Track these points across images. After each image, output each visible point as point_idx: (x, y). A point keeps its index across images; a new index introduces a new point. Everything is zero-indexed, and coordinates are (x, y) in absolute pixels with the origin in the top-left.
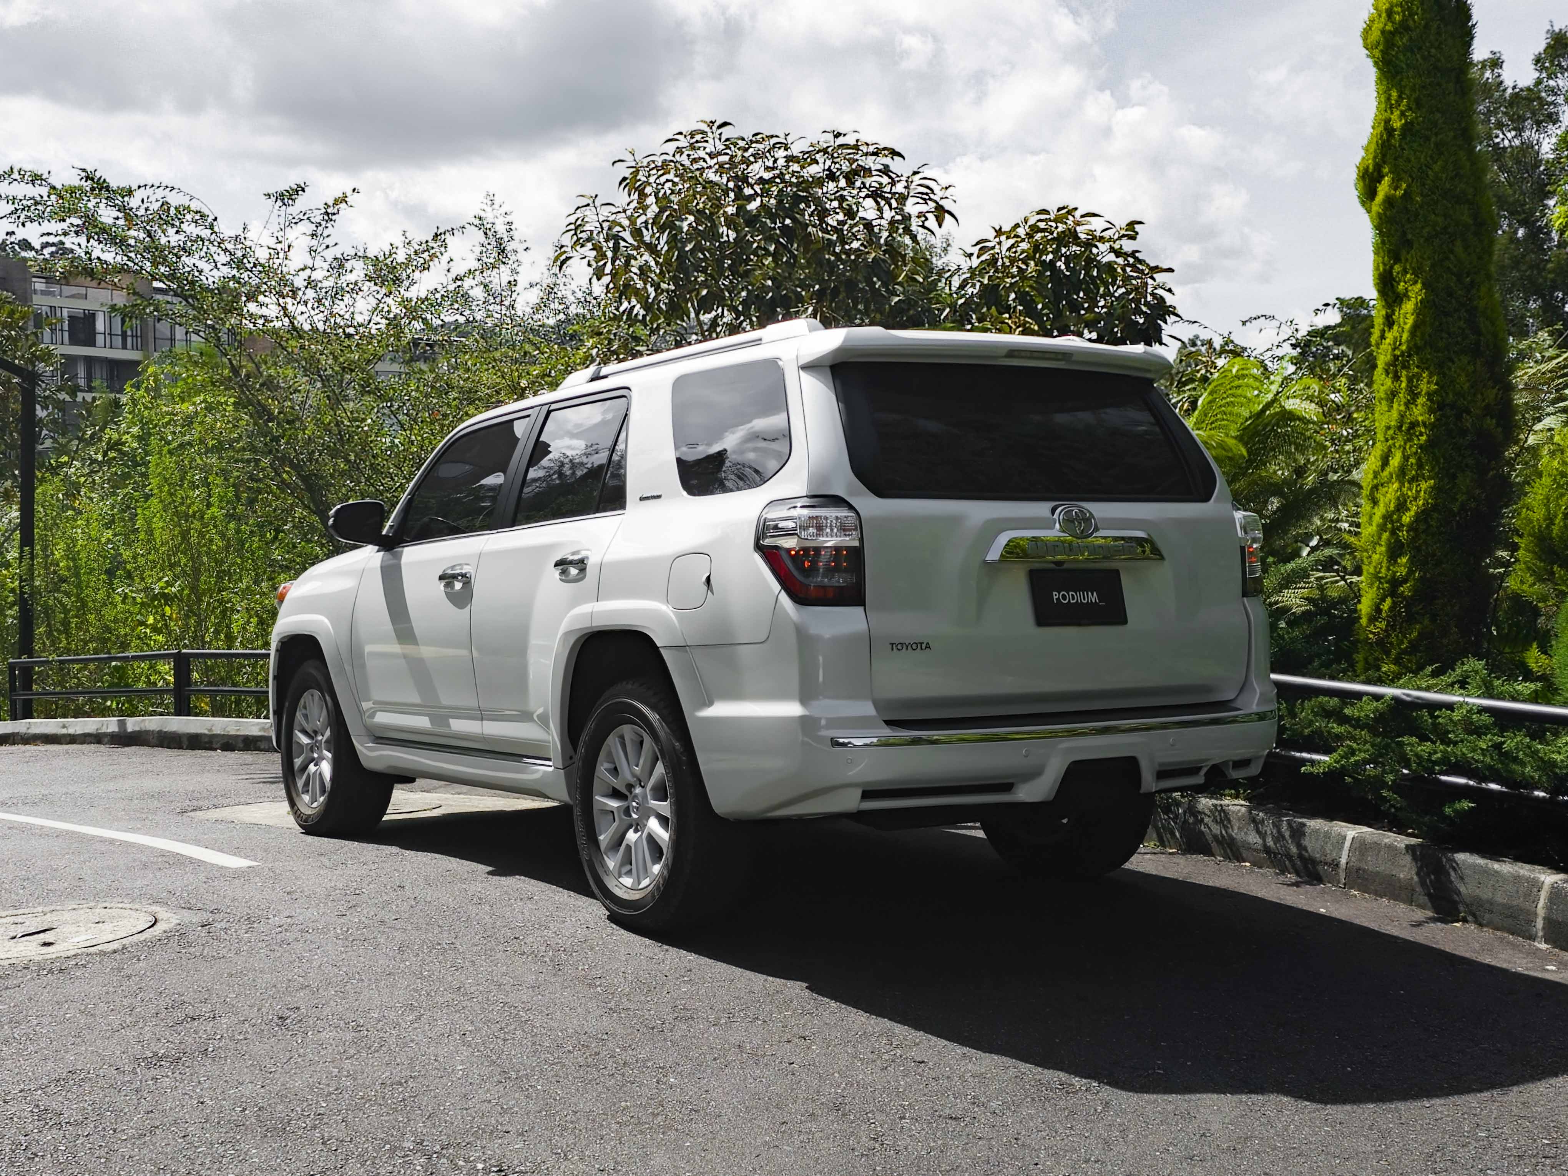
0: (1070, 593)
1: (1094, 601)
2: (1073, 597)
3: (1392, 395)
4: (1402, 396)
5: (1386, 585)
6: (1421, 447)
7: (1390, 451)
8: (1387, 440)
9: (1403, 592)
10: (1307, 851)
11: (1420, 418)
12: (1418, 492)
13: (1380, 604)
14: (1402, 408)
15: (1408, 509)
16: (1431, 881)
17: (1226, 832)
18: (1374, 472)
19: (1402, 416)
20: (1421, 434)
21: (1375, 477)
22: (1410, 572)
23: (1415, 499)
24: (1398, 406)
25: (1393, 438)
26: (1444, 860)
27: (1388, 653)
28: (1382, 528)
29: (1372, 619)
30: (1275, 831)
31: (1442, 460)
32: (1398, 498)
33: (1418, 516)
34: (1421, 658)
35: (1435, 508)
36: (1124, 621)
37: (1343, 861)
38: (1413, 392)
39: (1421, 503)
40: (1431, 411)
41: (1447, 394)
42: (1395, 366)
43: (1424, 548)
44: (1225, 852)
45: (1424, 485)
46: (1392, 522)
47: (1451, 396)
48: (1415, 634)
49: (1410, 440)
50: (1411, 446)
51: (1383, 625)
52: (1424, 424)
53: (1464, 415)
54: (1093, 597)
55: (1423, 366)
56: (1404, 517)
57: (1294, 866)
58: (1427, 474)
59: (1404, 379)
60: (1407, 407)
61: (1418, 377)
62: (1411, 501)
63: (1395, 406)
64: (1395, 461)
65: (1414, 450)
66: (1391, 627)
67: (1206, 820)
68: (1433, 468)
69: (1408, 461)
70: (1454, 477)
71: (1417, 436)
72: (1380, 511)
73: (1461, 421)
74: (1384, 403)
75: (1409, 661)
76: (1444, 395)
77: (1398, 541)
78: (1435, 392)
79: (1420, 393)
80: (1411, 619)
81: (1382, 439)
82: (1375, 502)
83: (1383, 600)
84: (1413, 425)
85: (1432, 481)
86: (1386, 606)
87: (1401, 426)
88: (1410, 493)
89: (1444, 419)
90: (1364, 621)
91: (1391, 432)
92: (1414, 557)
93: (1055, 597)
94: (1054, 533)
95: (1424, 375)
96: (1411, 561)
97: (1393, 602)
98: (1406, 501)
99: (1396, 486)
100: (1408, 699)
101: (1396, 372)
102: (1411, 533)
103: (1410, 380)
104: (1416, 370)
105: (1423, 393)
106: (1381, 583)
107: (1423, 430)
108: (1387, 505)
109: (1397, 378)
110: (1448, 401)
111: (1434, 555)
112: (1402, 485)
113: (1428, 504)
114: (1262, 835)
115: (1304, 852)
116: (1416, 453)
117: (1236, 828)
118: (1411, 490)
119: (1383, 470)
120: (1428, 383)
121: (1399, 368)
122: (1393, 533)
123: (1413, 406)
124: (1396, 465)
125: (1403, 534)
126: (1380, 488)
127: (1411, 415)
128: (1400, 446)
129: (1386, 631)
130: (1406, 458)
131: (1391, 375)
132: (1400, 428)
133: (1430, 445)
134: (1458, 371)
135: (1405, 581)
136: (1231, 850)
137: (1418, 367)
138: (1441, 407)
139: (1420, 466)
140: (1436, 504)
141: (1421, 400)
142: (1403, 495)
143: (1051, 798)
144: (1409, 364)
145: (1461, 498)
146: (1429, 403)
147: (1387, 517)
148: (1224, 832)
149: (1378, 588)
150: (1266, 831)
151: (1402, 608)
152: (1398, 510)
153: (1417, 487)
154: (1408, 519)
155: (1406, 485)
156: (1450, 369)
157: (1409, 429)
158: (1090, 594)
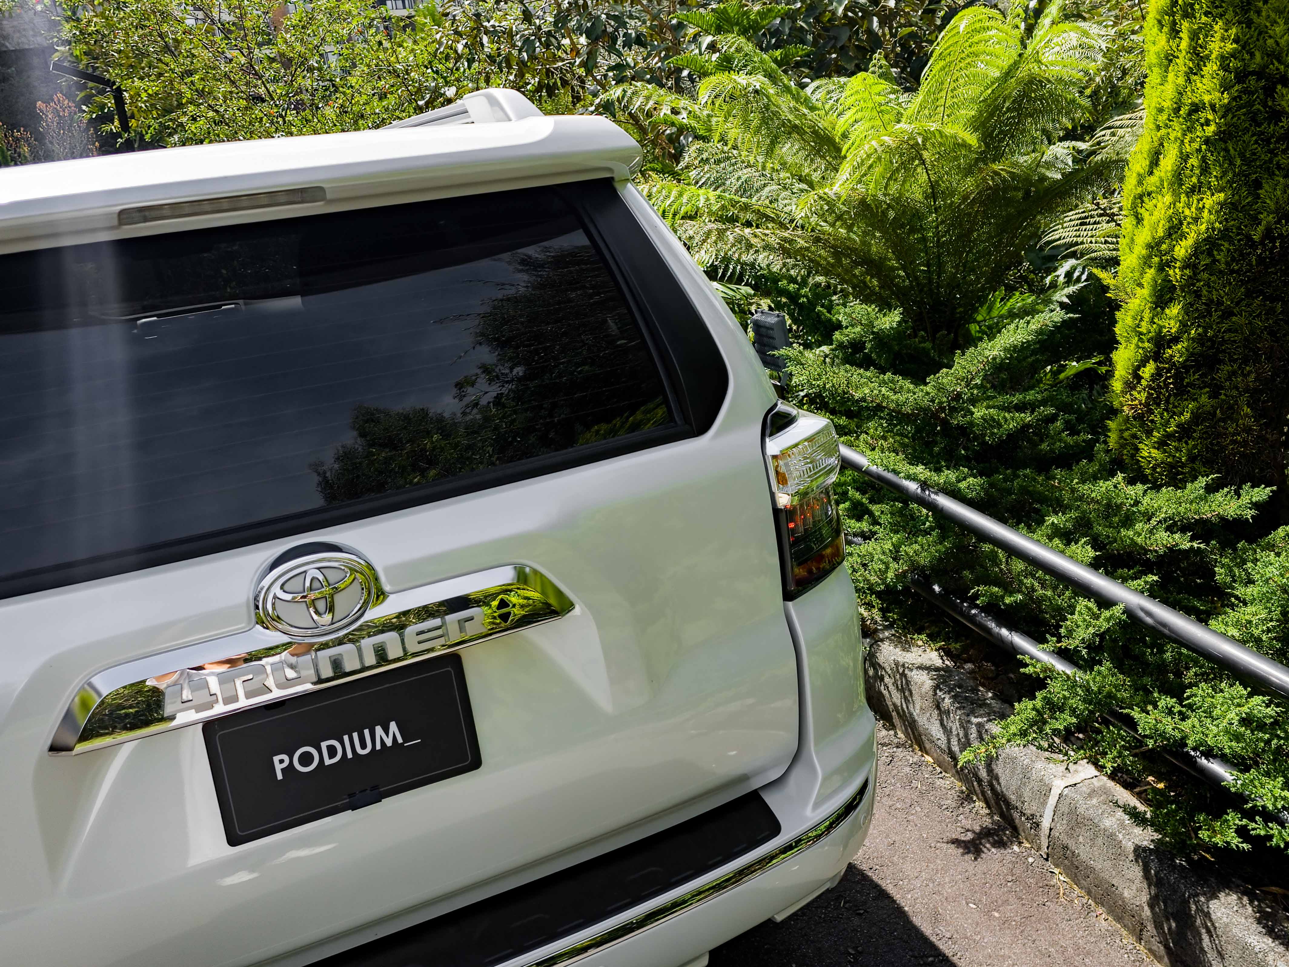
0: (324, 745)
1: (389, 742)
2: (330, 752)
3: (1169, 59)
4: (1182, 62)
5: (1146, 345)
6: (1207, 141)
7: (1162, 144)
8: (1158, 128)
9: (1172, 356)
10: (999, 784)
11: (1207, 98)
12: (1200, 210)
13: (1138, 368)
14: (1181, 81)
15: (1183, 236)
16: (1170, 929)
17: (907, 708)
18: (1139, 175)
19: (1180, 93)
20: (1207, 123)
21: (1140, 183)
22: (1184, 327)
23: (1196, 220)
24: (1176, 78)
25: (1166, 126)
26: (1193, 907)
27: (1149, 433)
28: (1146, 262)
29: (1130, 386)
30: (961, 735)
31: (1238, 162)
32: (1170, 219)
33: (1197, 250)
34: (1195, 447)
35: (1225, 234)
36: (471, 761)
37: (1046, 823)
38: (1198, 55)
39: (1203, 227)
40: (1225, 87)
41: (1252, 55)
42: (1173, 14)
43: (1205, 292)
44: (906, 729)
45: (1209, 201)
46: (1161, 254)
47: (1258, 55)
48: (1187, 416)
49: (1190, 129)
50: (1192, 141)
51: (1143, 397)
52: (1213, 107)
53: (1279, 87)
54: (389, 735)
55: (1215, 11)
56: (1177, 248)
57: (983, 793)
58: (1213, 181)
59: (1184, 35)
60: (1189, 80)
61: (1207, 30)
62: (1189, 223)
63: (1171, 76)
64: (1168, 163)
65: (1196, 145)
66: (1153, 401)
67: (887, 679)
68: (1224, 174)
69: (1186, 162)
70: (1258, 185)
71: (1202, 125)
72: (1144, 236)
73: (1274, 99)
74: (1156, 70)
75: (1177, 449)
76: (1247, 57)
77: (1167, 280)
78: (1233, 55)
79: (1208, 57)
80: (1182, 391)
81: (1152, 126)
82: (1139, 220)
83: (1143, 363)
84: (1196, 108)
85: (1222, 195)
86: (1148, 371)
87: (1179, 109)
88: (1187, 212)
89: (1244, 97)
90: (1117, 385)
91: (1163, 117)
92: (1191, 305)
93: (278, 767)
95: (1216, 28)
96: (1186, 310)
97: (1158, 368)
98: (1181, 223)
99: (1168, 199)
100: (1149, 620)
101: (1174, 23)
102: (1187, 272)
103: (1194, 36)
104: (1204, 19)
105: (1213, 56)
106: (1141, 340)
107: (1210, 117)
108: (1155, 228)
109: (1175, 32)
110: (1253, 67)
111: (1220, 303)
112: (1177, 196)
113: (1214, 229)
114: (947, 732)
115: (995, 782)
116: (1199, 150)
117: (918, 707)
118: (1189, 206)
119: (1151, 173)
120: (1223, 39)
121: (1178, 17)
122: (1161, 268)
123: (1195, 77)
124: (1169, 168)
125: (1175, 274)
126: (1146, 199)
127: (1193, 91)
128: (1176, 139)
129: (1147, 405)
130: (1184, 157)
131: (1165, 29)
132: (1177, 110)
133: (1221, 139)
134: (1273, 15)
135: (1176, 340)
136: (913, 733)
137: (1206, 14)
138: (1241, 77)
139: (1205, 169)
140: (1226, 229)
141: (1211, 68)
142: (1176, 213)
144: (1193, 9)
145: (1267, 219)
146: (1221, 73)
147: (1154, 247)
148: (904, 706)
149: (1138, 347)
150: (951, 729)
151: (1169, 378)
152: (1170, 235)
153: (1198, 201)
154: (1183, 251)
155: (1183, 198)
156: (1259, 13)
157: (1190, 114)
158: (379, 730)
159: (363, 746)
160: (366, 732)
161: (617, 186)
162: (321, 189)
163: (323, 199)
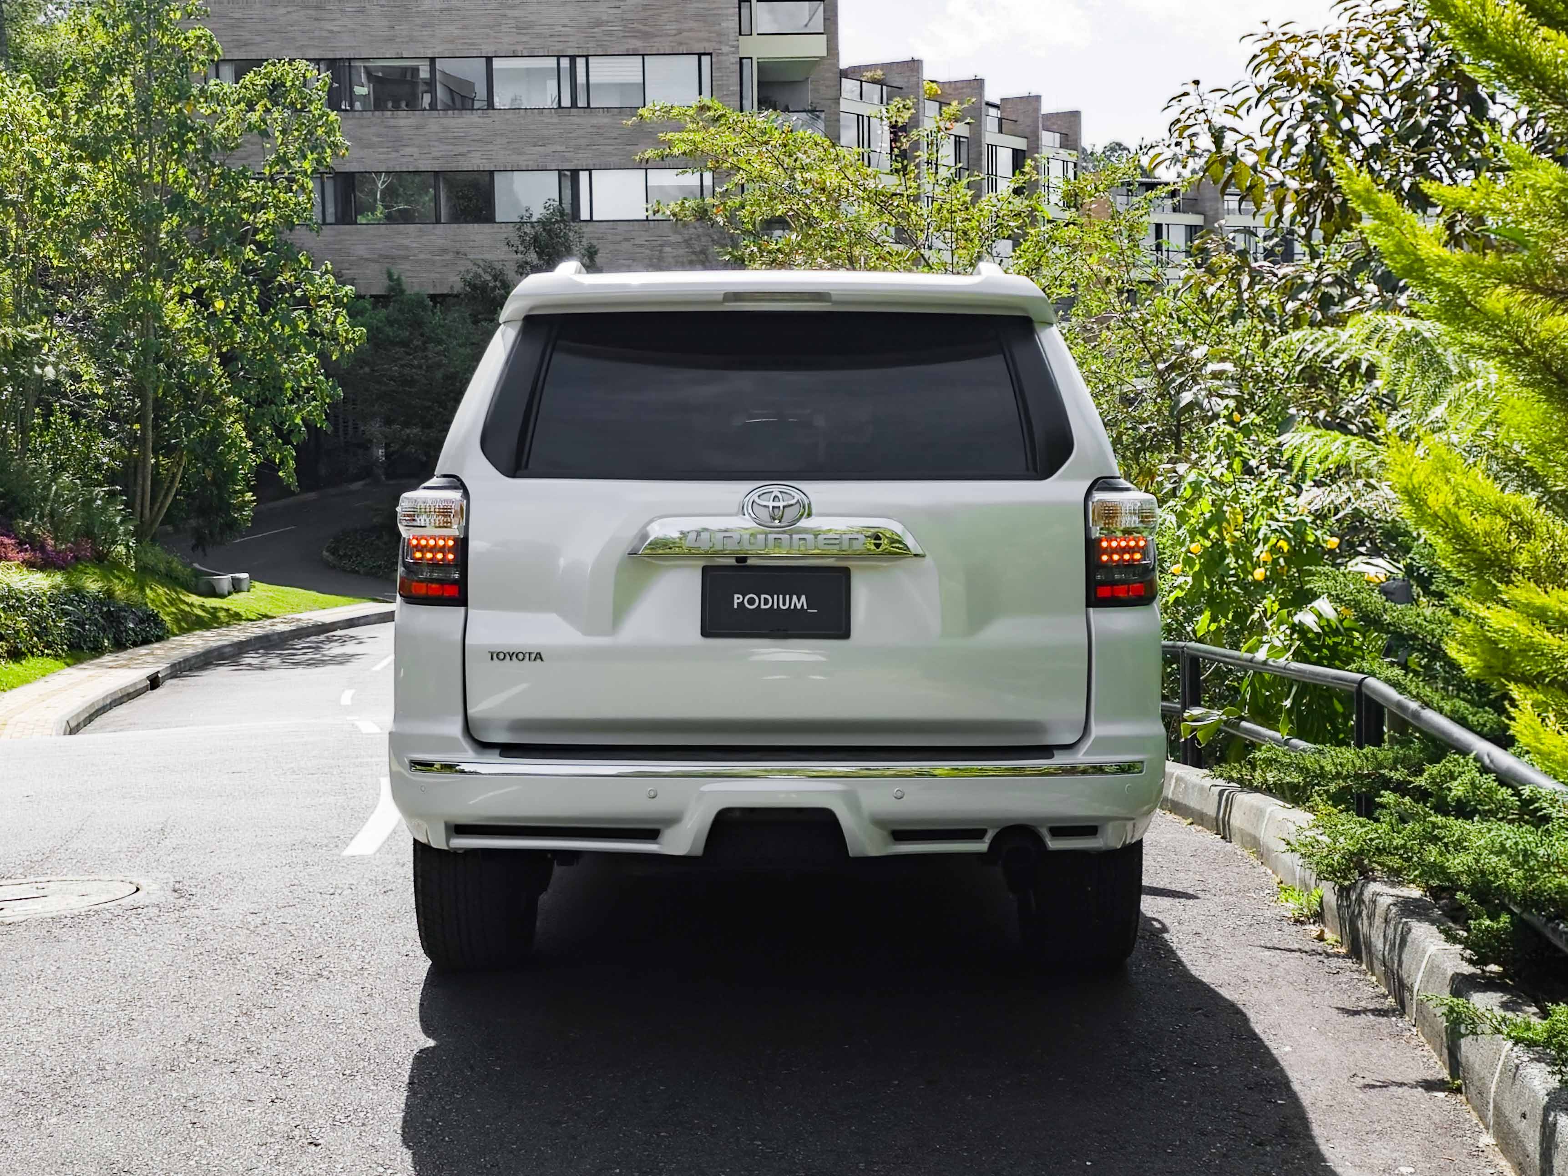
0: (763, 596)
1: (799, 607)
2: (765, 602)
36: (844, 633)
44: (1368, 958)
54: (800, 602)
67: (1364, 912)
93: (736, 601)
94: (744, 523)
117: (1375, 927)
143: (699, 851)
148: (1368, 931)
158: (795, 598)
159: (784, 604)
160: (788, 597)
161: (1037, 327)
162: (829, 294)
163: (830, 301)
